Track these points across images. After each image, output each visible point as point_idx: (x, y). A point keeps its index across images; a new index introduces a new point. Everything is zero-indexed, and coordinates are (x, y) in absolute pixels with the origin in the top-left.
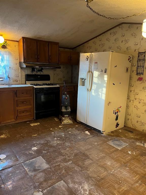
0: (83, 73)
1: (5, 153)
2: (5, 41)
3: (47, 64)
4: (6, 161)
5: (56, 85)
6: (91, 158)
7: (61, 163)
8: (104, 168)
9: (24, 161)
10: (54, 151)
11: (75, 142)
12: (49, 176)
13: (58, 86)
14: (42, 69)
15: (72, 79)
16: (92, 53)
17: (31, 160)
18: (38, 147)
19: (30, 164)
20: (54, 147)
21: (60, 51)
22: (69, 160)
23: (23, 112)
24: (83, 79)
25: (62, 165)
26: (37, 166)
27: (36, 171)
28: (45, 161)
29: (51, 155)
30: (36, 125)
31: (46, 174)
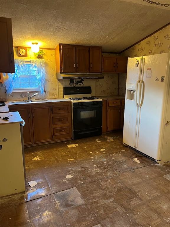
0: (131, 84)
1: (36, 180)
2: (41, 50)
3: (88, 73)
4: (36, 190)
5: (98, 99)
6: (140, 196)
7: (100, 199)
8: (157, 212)
9: (56, 191)
10: (92, 182)
11: (119, 172)
12: (83, 215)
13: (100, 100)
14: (82, 80)
15: (118, 91)
16: (144, 57)
17: (64, 191)
18: (73, 175)
19: (62, 196)
20: (92, 177)
21: (103, 57)
22: (110, 197)
23: (60, 131)
24: (132, 91)
25: (100, 203)
26: (69, 199)
27: (68, 207)
28: (80, 195)
29: (88, 187)
30: (73, 146)
31: (80, 212)
